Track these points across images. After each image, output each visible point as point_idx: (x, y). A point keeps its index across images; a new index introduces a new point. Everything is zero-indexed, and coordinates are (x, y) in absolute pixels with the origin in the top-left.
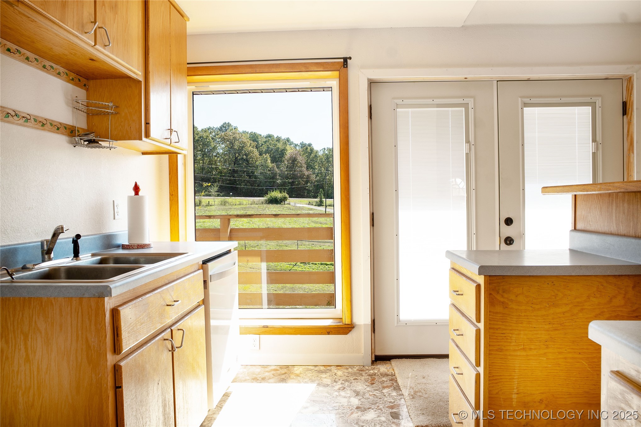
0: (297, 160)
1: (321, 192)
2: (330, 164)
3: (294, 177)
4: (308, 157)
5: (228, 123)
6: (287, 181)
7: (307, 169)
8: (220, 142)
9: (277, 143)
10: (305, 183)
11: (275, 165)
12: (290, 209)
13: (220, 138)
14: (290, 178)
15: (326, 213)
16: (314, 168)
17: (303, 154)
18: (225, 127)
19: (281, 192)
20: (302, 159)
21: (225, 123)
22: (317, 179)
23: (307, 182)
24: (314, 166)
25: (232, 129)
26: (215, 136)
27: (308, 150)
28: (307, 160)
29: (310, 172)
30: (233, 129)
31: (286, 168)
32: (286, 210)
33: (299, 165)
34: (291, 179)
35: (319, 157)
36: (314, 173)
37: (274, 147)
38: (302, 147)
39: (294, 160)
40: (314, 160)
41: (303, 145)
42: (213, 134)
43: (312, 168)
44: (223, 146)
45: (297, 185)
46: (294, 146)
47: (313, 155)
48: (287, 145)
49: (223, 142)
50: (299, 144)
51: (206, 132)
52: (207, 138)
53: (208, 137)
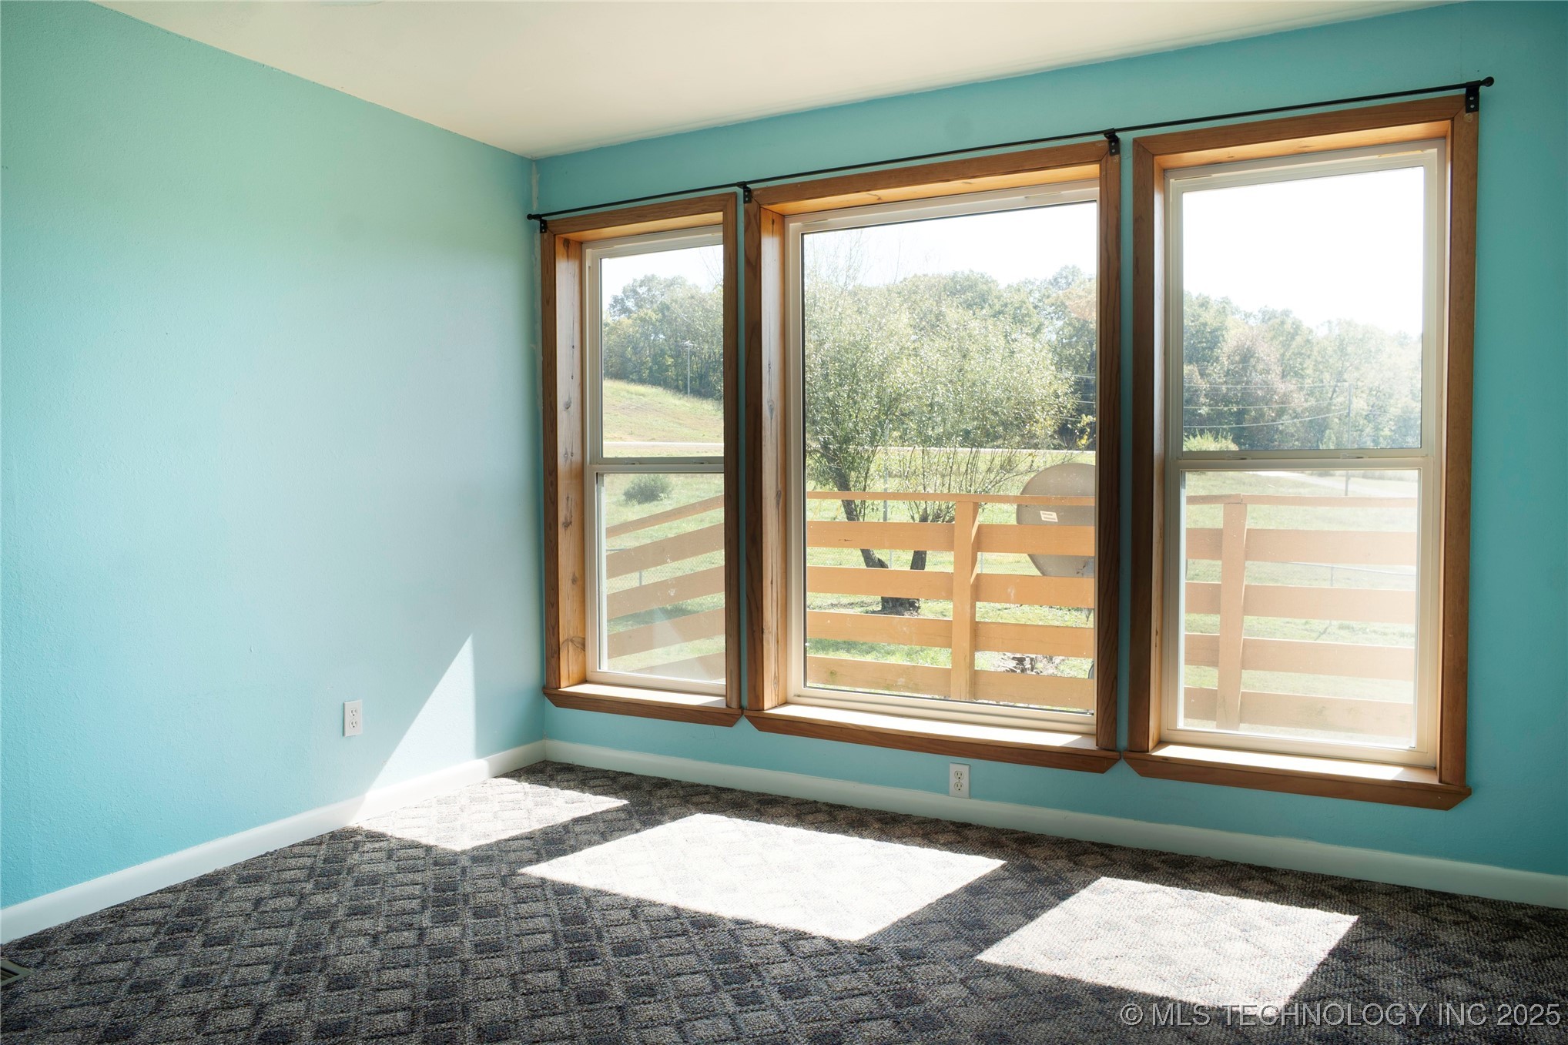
0: (1255, 353)
1: (1330, 439)
2: (1348, 364)
3: (1246, 398)
4: (1286, 345)
5: (1074, 267)
6: (1226, 409)
7: (1283, 376)
8: (1053, 315)
9: (1201, 311)
10: (1277, 415)
11: (1196, 369)
12: (1244, 484)
13: (1053, 304)
14: (1235, 402)
15: (1346, 494)
16: (1301, 375)
17: (1272, 339)
18: (1066, 277)
19: (1216, 438)
20: (1268, 353)
21: (1066, 267)
22: (1309, 404)
23: (1281, 413)
24: (1302, 369)
25: (1084, 281)
26: (1040, 301)
27: (1285, 326)
28: (1283, 355)
29: (1291, 386)
30: (1087, 280)
31: (1224, 376)
32: (1234, 487)
33: (1260, 367)
34: (1237, 403)
35: (1318, 344)
36: (1301, 389)
37: (1192, 321)
38: (1264, 318)
39: (1246, 357)
40: (1302, 354)
41: (1267, 317)
42: (1037, 295)
43: (1296, 374)
44: (1060, 323)
45: (1256, 420)
46: (1243, 317)
47: (1299, 339)
48: (1226, 315)
49: (1060, 313)
50: (1256, 312)
51: (1019, 290)
52: (1021, 307)
53: (1025, 303)
